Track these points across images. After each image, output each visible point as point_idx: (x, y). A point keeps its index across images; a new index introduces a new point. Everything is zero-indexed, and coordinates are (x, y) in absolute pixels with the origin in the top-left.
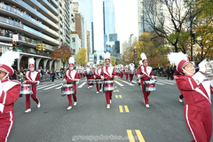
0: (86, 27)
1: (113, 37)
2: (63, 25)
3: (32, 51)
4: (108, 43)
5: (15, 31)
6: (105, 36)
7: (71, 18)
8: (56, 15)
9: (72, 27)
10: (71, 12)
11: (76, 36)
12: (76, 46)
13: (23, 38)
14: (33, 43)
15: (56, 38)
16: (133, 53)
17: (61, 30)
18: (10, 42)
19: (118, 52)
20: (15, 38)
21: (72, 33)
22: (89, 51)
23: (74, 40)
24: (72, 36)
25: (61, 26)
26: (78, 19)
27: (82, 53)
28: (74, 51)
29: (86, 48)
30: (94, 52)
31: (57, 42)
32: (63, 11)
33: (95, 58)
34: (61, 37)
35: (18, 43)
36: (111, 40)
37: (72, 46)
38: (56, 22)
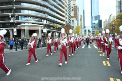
0: (80, 13)
1: (97, 17)
2: (67, 13)
3: (52, 28)
4: (94, 22)
5: (44, 19)
6: (92, 18)
7: (71, 9)
8: (64, 8)
9: (72, 14)
10: (72, 5)
11: (74, 19)
12: (74, 24)
13: (48, 22)
14: (52, 24)
15: (63, 21)
16: (112, 27)
17: (66, 16)
18: (43, 24)
19: (101, 26)
20: (45, 22)
21: (72, 17)
22: (81, 27)
23: (73, 21)
24: (72, 19)
25: (66, 14)
26: (75, 9)
27: (78, 28)
28: (73, 27)
29: (80, 25)
30: (84, 27)
31: (64, 23)
32: (67, 6)
33: (85, 31)
34: (66, 20)
35: (46, 25)
36: (96, 19)
37: (72, 24)
38: (63, 12)
